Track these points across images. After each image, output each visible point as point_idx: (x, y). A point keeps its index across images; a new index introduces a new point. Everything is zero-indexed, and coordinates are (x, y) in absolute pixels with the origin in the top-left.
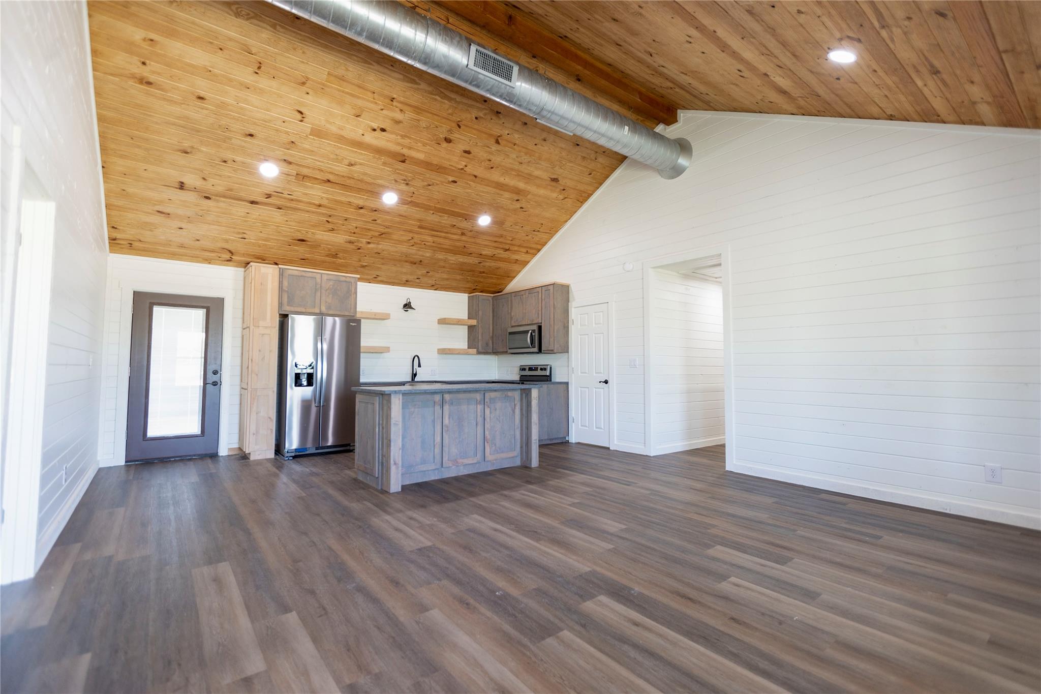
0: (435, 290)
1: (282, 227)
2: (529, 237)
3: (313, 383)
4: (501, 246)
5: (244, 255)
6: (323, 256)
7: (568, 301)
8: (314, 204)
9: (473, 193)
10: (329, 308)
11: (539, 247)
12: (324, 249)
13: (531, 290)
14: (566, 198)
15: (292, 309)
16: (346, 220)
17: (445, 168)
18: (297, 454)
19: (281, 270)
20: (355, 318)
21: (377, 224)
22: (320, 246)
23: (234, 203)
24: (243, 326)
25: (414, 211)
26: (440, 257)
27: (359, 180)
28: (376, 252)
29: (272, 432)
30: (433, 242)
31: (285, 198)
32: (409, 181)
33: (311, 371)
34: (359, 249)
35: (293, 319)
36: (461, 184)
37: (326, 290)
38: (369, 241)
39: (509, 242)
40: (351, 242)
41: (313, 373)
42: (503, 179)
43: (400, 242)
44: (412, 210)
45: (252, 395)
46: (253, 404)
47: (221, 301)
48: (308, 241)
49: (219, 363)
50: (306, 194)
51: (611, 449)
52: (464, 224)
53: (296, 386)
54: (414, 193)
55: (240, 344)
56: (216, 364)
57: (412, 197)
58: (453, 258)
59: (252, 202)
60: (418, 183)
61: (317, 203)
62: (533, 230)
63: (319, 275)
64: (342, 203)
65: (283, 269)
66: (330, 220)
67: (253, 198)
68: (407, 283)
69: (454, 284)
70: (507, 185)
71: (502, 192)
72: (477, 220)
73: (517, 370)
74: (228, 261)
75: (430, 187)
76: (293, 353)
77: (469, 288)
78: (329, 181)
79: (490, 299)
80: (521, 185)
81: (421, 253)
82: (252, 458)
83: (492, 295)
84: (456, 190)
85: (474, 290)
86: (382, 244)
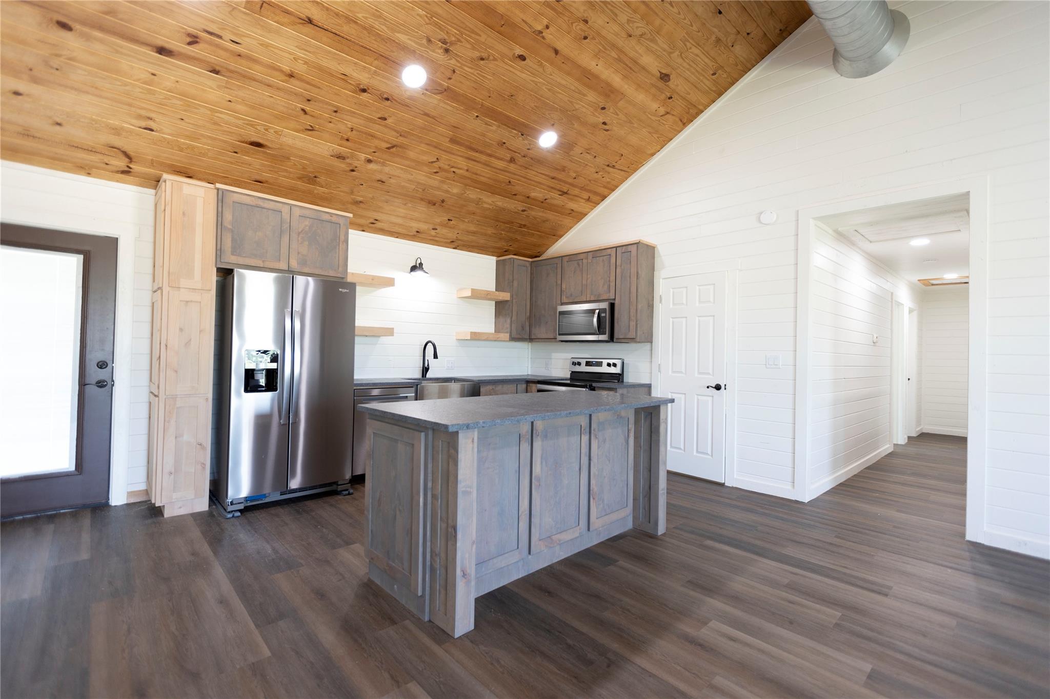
0: (454, 248)
1: (221, 113)
2: (598, 176)
3: (276, 386)
4: (558, 187)
5: (152, 164)
6: (293, 179)
7: (653, 269)
8: (281, 71)
9: (544, 84)
10: (303, 262)
11: (606, 191)
12: (295, 165)
13: (597, 253)
14: (668, 113)
15: (241, 261)
16: (336, 112)
17: (513, 25)
18: (249, 504)
19: (220, 192)
20: (344, 280)
21: (386, 126)
22: (289, 159)
23: (121, 47)
24: (153, 289)
25: (449, 108)
26: (471, 196)
27: (365, 28)
28: (379, 178)
29: (204, 468)
30: (467, 170)
31: (226, 50)
32: (452, 44)
33: (274, 366)
34: (353, 171)
35: (242, 277)
36: (531, 64)
37: (299, 233)
38: (371, 158)
39: (570, 180)
40: (340, 157)
41: (277, 369)
42: (594, 64)
43: (418, 164)
44: (445, 106)
45: (167, 407)
46: (169, 422)
47: (112, 243)
48: (269, 148)
49: (109, 349)
50: (266, 46)
51: (726, 484)
52: (518, 143)
53: (246, 390)
54: (454, 72)
55: (148, 318)
56: (103, 350)
57: (450, 79)
58: (489, 200)
59: (161, 51)
60: (465, 50)
61: (286, 68)
62: (607, 164)
63: (288, 207)
64: (333, 76)
65: (223, 191)
66: (307, 109)
67: (161, 41)
68: (417, 236)
69: (482, 241)
70: (597, 77)
71: (585, 90)
72: (536, 138)
73: (568, 364)
74: (123, 172)
75: (482, 62)
76: (242, 336)
77: (499, 248)
78: (310, 21)
79: (528, 264)
80: (616, 80)
81: (445, 187)
82: (167, 514)
83: (530, 260)
84: (521, 74)
85: (507, 252)
86: (389, 165)
